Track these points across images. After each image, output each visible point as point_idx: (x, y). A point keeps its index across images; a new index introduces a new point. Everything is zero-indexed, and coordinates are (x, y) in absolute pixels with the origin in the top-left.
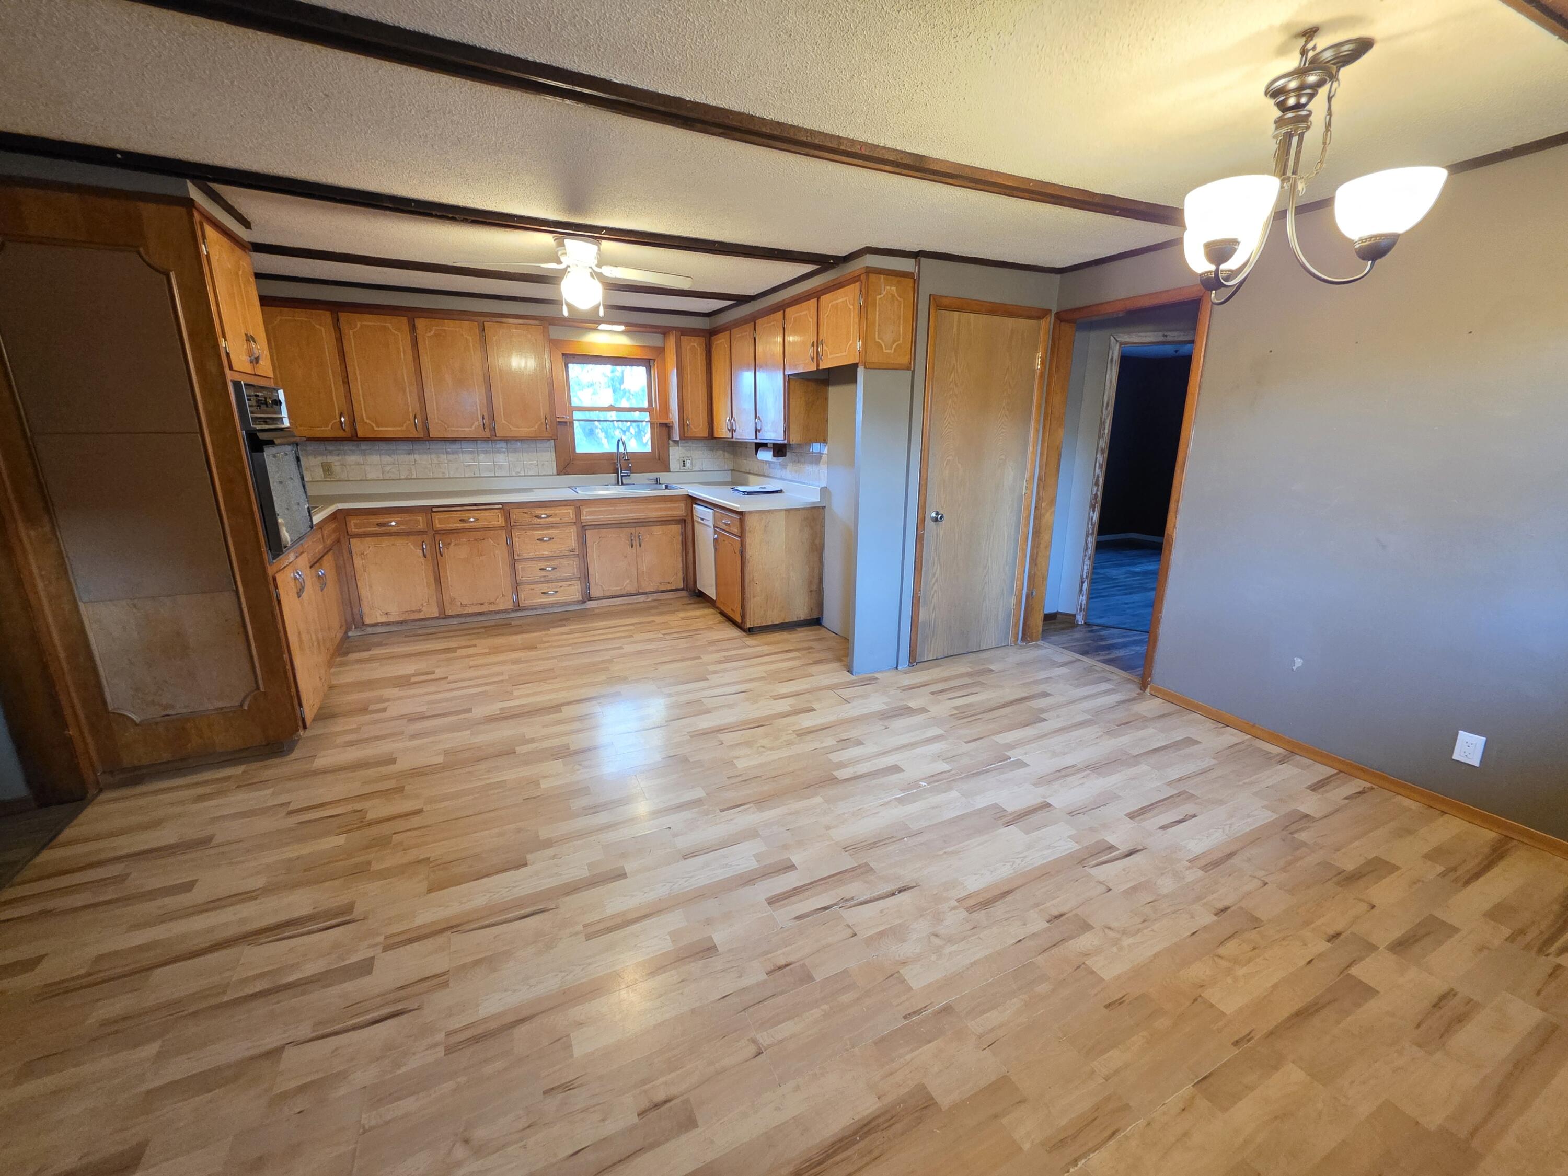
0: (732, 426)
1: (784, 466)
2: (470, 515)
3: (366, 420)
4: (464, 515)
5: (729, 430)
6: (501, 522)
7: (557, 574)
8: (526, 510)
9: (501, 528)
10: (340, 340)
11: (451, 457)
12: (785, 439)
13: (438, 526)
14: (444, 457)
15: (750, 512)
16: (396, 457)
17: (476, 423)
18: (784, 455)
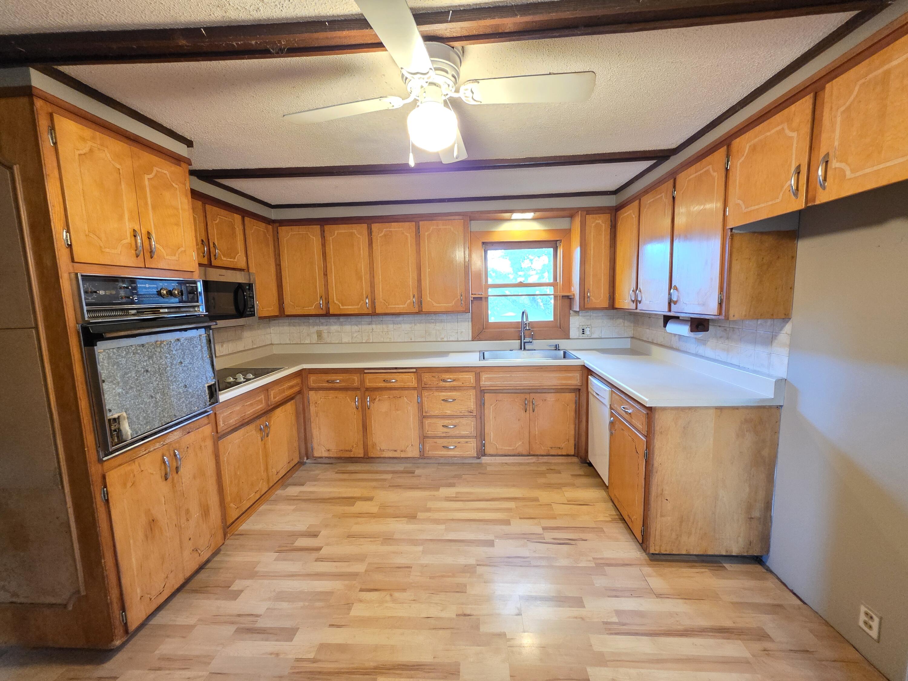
0: (636, 296)
1: (703, 342)
2: (391, 377)
3: (335, 301)
4: (387, 376)
5: (633, 301)
6: (414, 384)
7: (456, 432)
8: (434, 374)
9: (414, 389)
10: (324, 245)
11: (396, 326)
12: (720, 314)
13: (368, 384)
14: (391, 326)
15: (664, 409)
16: (360, 326)
17: (409, 301)
18: (706, 329)
